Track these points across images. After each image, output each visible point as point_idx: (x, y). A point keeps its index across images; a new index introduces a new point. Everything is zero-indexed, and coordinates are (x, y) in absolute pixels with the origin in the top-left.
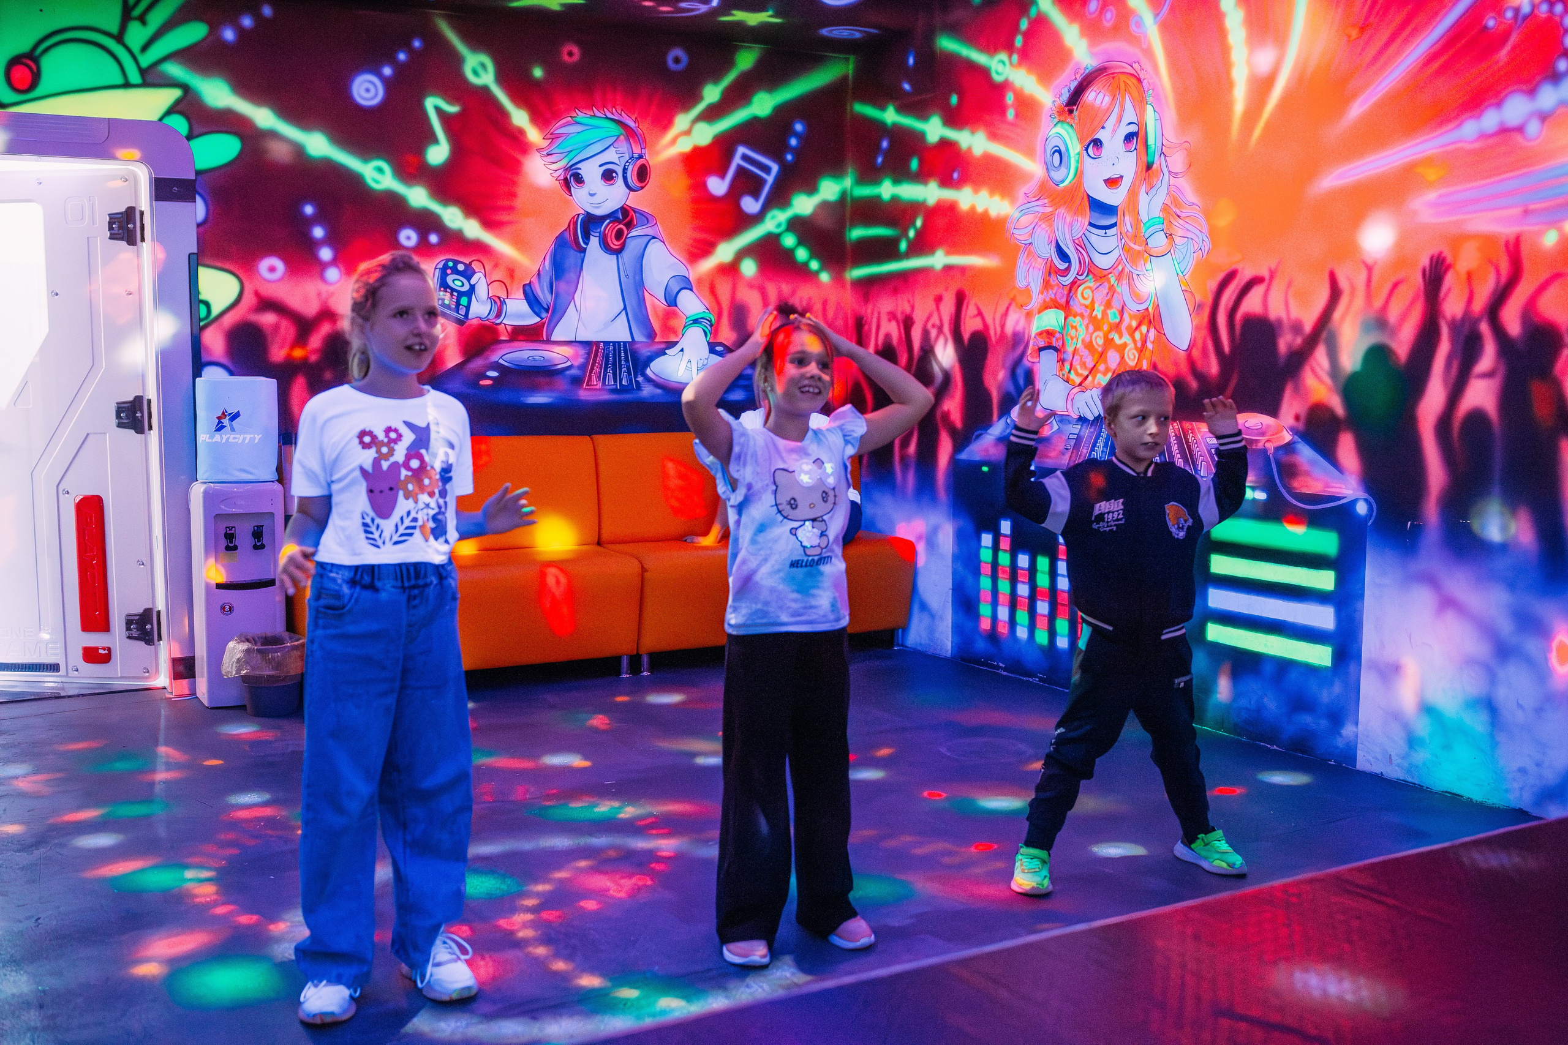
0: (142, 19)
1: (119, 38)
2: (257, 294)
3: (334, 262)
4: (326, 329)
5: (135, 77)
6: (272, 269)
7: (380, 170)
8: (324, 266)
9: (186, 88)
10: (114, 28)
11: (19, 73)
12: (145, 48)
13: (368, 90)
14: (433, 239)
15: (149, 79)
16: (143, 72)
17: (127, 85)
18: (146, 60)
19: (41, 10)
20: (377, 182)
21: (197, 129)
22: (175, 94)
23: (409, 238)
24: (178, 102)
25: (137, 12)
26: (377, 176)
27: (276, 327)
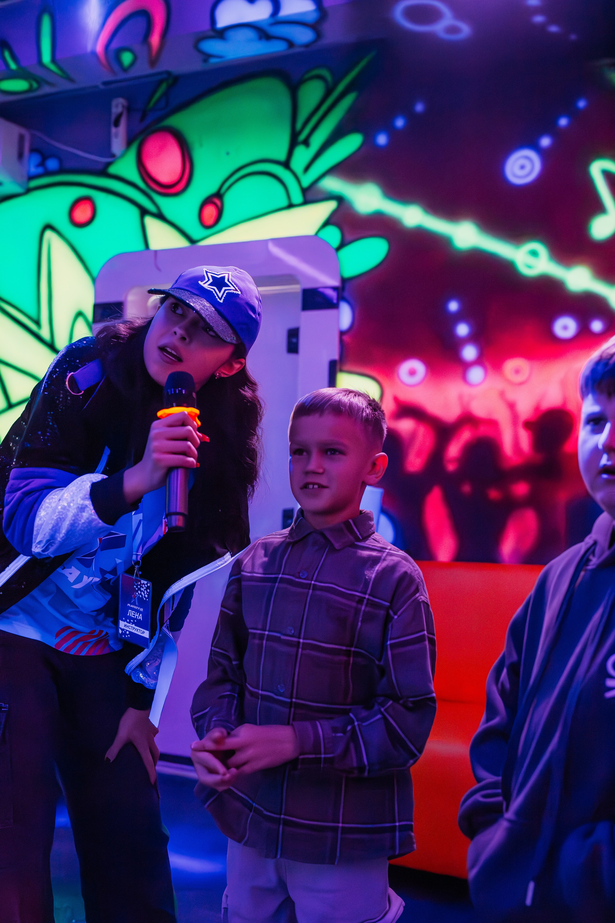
0: (306, 143)
1: (286, 164)
2: (396, 399)
3: (479, 362)
4: (466, 435)
5: (297, 197)
6: (412, 373)
7: (534, 253)
8: (466, 366)
9: (340, 199)
10: (282, 156)
11: (210, 211)
12: (307, 169)
13: (522, 167)
14: (597, 326)
15: (309, 197)
16: (305, 191)
17: (291, 206)
18: (306, 181)
19: (228, 154)
20: (529, 267)
21: (348, 237)
22: (331, 206)
23: (565, 328)
24: (334, 214)
25: (302, 137)
26: (531, 260)
27: (413, 435)
